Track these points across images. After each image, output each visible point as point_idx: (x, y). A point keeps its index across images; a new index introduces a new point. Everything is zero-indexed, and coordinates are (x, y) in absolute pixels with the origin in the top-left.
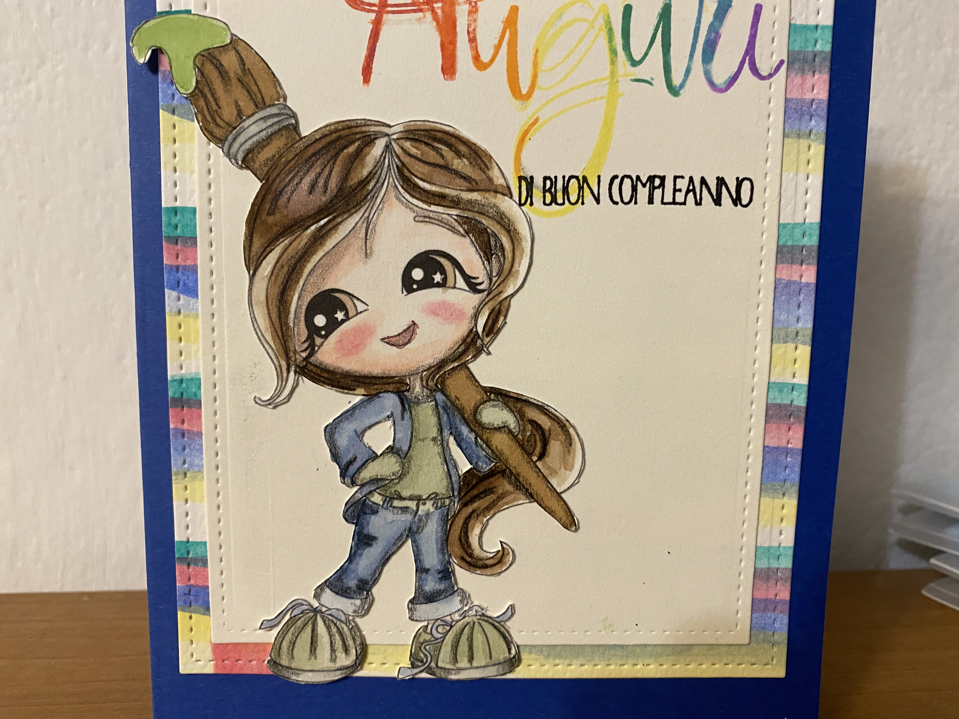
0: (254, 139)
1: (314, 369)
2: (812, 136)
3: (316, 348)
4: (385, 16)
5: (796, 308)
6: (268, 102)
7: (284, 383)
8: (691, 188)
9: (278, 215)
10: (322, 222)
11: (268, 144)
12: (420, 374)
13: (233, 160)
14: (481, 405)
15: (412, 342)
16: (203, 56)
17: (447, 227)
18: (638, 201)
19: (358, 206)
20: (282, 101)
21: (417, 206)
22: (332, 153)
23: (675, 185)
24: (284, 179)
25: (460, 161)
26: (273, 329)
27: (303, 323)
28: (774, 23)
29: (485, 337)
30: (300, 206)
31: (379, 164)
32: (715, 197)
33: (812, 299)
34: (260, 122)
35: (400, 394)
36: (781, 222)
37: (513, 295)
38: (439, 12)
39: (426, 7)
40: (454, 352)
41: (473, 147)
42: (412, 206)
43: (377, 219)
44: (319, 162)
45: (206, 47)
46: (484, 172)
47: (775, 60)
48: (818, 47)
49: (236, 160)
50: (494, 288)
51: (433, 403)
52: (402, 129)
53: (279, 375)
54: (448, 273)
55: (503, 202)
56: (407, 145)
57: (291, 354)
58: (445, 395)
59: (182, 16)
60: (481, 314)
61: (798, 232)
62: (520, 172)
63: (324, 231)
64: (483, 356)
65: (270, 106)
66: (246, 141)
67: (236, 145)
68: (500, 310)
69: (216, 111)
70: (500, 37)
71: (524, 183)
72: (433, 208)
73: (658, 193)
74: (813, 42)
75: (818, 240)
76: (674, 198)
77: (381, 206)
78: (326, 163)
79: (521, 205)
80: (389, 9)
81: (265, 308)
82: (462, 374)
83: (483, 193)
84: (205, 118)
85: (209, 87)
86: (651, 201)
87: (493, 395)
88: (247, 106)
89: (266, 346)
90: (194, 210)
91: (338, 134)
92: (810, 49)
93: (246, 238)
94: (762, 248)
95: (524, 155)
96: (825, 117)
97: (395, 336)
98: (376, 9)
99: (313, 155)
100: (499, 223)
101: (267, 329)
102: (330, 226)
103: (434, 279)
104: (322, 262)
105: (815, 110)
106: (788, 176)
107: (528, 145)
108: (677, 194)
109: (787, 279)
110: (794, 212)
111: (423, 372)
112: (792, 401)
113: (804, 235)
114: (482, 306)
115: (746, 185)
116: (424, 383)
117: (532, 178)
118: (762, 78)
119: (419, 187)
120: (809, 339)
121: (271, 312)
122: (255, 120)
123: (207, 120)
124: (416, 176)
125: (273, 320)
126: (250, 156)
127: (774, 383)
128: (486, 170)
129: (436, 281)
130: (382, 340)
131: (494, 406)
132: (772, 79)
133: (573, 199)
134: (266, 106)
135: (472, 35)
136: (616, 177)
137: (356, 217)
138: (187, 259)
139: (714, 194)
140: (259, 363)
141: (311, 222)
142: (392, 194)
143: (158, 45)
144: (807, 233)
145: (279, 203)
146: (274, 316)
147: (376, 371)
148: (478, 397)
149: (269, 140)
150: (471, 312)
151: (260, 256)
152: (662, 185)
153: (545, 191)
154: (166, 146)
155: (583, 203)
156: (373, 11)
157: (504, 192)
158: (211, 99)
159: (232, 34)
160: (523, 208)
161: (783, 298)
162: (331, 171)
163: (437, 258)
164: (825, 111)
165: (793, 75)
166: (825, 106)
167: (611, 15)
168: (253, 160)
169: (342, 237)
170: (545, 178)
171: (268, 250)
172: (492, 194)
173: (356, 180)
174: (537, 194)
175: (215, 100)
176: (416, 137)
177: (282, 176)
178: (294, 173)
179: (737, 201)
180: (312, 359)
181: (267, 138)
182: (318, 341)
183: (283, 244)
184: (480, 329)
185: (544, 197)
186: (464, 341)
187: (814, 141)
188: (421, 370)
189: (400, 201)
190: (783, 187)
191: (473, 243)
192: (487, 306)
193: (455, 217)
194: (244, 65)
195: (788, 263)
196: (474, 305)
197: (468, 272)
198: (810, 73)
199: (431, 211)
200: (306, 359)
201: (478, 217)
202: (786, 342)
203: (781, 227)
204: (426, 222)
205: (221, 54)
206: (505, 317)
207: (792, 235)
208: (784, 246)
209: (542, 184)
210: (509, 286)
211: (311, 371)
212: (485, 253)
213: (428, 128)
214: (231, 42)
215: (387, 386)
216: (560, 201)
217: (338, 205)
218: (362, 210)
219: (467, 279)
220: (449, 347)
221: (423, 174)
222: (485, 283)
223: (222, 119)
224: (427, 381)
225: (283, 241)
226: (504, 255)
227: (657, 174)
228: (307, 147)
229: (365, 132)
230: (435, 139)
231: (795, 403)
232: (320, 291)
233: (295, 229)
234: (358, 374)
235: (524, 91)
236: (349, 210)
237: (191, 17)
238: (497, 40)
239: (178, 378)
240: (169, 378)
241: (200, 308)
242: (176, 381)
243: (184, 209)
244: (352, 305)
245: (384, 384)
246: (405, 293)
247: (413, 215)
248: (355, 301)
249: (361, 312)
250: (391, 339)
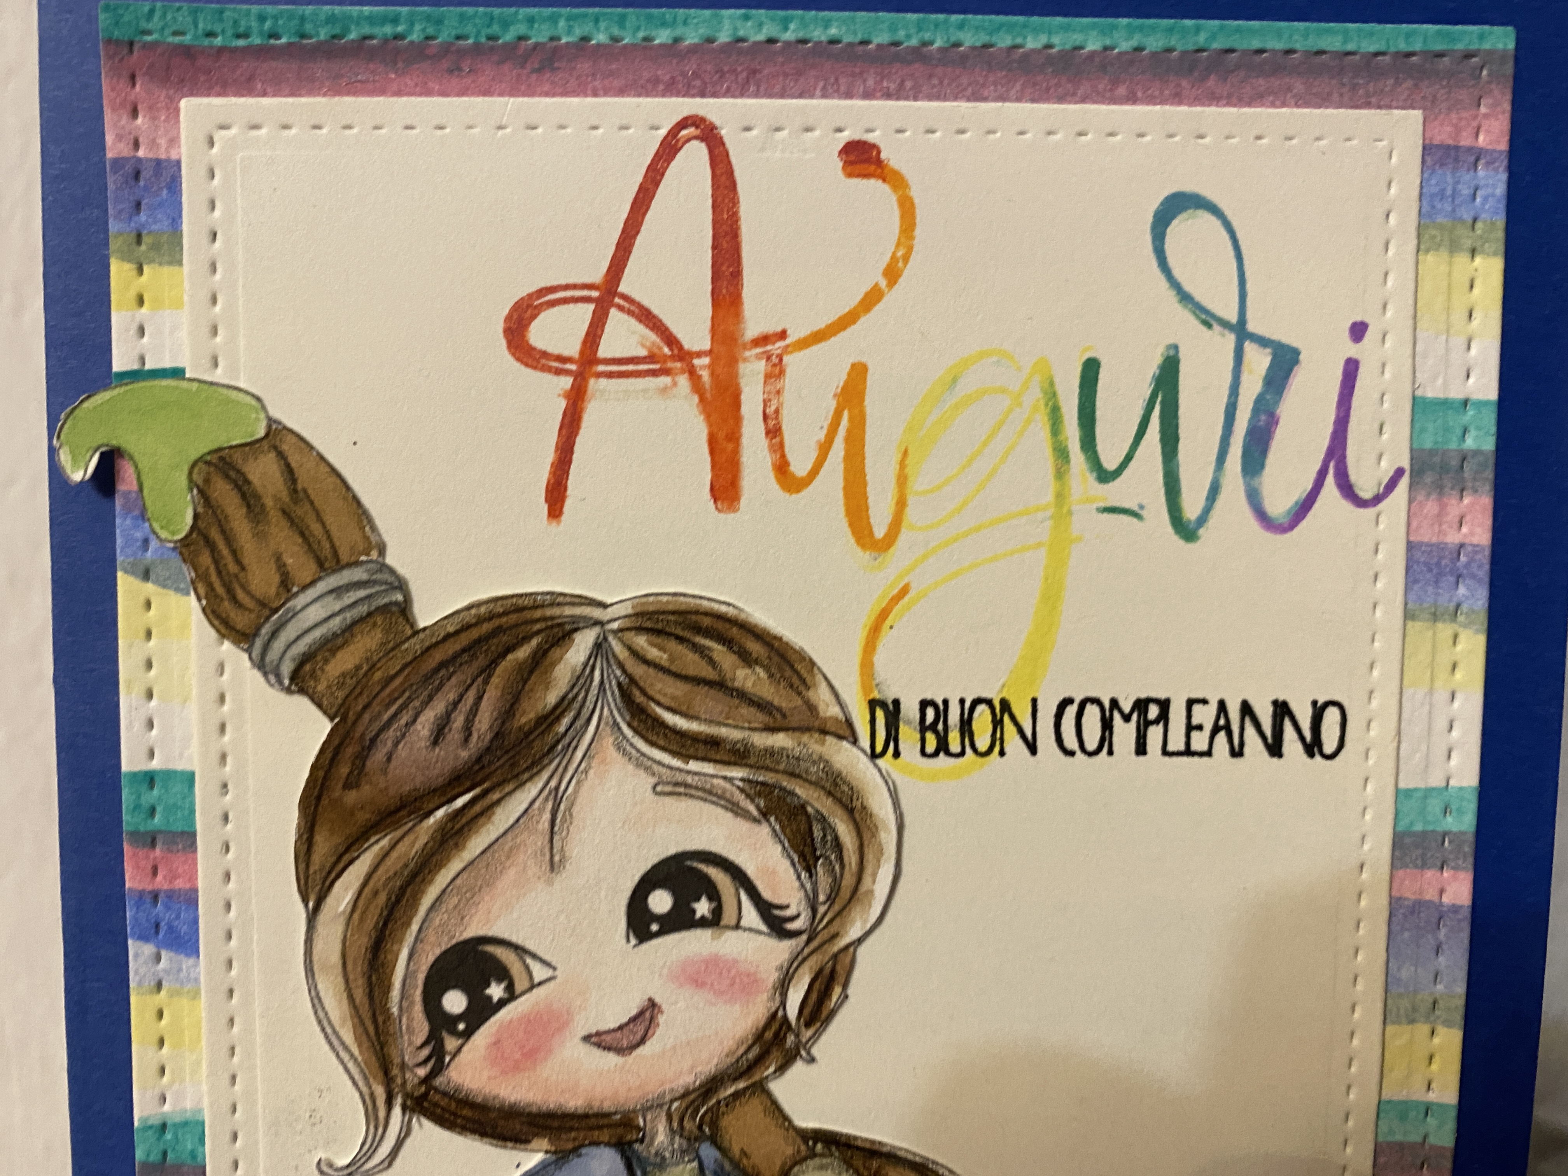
0: (317, 633)
1: (444, 1102)
2: (1461, 618)
3: (447, 1059)
4: (592, 381)
5: (1433, 955)
6: (344, 558)
7: (380, 1131)
8: (1222, 722)
9: (366, 790)
10: (460, 802)
11: (345, 643)
12: (666, 1107)
13: (272, 678)
14: (795, 1164)
15: (648, 1043)
16: (208, 463)
17: (722, 802)
18: (1115, 748)
19: (535, 766)
20: (374, 555)
21: (659, 763)
22: (482, 661)
23: (1189, 716)
24: (379, 714)
25: (748, 671)
26: (356, 1020)
27: (418, 1009)
28: (1383, 395)
29: (803, 1029)
30: (413, 770)
31: (582, 681)
32: (1270, 740)
33: (1465, 936)
34: (330, 598)
35: (623, 1147)
36: (1402, 785)
37: (860, 941)
38: (705, 375)
39: (678, 365)
40: (737, 1061)
41: (776, 644)
42: (650, 763)
43: (576, 791)
44: (454, 680)
45: (215, 446)
46: (799, 694)
47: (1386, 469)
48: (1470, 443)
49: (278, 677)
50: (821, 926)
51: (695, 1164)
52: (630, 611)
53: (371, 1114)
54: (724, 899)
55: (839, 751)
56: (641, 641)
57: (395, 1071)
58: (719, 1148)
59: (165, 383)
60: (793, 982)
61: (1435, 806)
62: (871, 691)
63: (464, 820)
64: (798, 1068)
65: (349, 565)
66: (298, 638)
67: (278, 645)
68: (833, 971)
69: (236, 576)
70: (831, 425)
71: (880, 714)
72: (693, 765)
73: (1155, 734)
74: (1459, 431)
75: (1474, 823)
76: (1188, 744)
77: (583, 765)
78: (469, 682)
79: (874, 756)
80: (601, 368)
81: (340, 980)
82: (753, 1107)
83: (797, 734)
84: (213, 589)
85: (220, 526)
86: (1141, 749)
87: (819, 1146)
88: (300, 565)
89: (343, 1054)
90: (190, 778)
91: (496, 622)
92: (1453, 446)
93: (300, 837)
94: (1363, 837)
95: (880, 658)
96: (1487, 579)
97: (614, 1030)
98: (573, 367)
99: (443, 665)
100: (830, 794)
101: (344, 1022)
102: (477, 808)
103: (694, 912)
104: (458, 881)
105: (1467, 565)
106: (1415, 695)
107: (886, 638)
108: (1195, 734)
109: (1413, 897)
110: (1427, 766)
111: (672, 1101)
112: (1425, 1137)
113: (1445, 811)
114: (795, 965)
115: (1332, 716)
116: (675, 1125)
117: (896, 703)
118: (1361, 503)
119: (663, 724)
120: (1458, 1017)
121: (352, 985)
122: (315, 596)
123: (217, 596)
124: (659, 704)
125: (358, 1001)
126: (307, 667)
127: (1389, 1102)
128: (802, 688)
129: (698, 915)
130: (587, 1039)
131: (822, 1168)
132: (1381, 506)
133: (983, 743)
134: (339, 566)
135: (771, 423)
136: (1068, 701)
137: (532, 790)
138: (175, 877)
139: (1268, 732)
140: (329, 1089)
141: (437, 801)
142: (608, 741)
143: (114, 442)
144: (1454, 807)
145: (369, 764)
146: (359, 994)
147: (574, 1103)
148: (789, 1151)
149: (347, 634)
150: (773, 977)
151: (329, 872)
152: (1164, 717)
153: (923, 729)
154: (130, 646)
155: (1002, 753)
156: (567, 372)
157: (841, 732)
158: (225, 552)
159: (271, 421)
160: (880, 762)
161: (1406, 934)
162: (479, 698)
163: (702, 867)
164: (1487, 567)
165: (1420, 497)
166: (1484, 558)
167: (1057, 381)
168: (313, 674)
169: (502, 830)
170: (924, 704)
171: (346, 858)
172: (816, 735)
173: (532, 715)
174: (908, 736)
175: (234, 553)
176: (660, 626)
177: (376, 707)
178: (399, 702)
179: (1313, 747)
180: (439, 1081)
181: (344, 632)
182: (451, 1043)
183: (376, 848)
184: (792, 1011)
185: (923, 740)
186: (759, 1037)
187: (1466, 626)
188: (668, 1098)
189: (625, 753)
190: (1405, 715)
191: (777, 835)
192: (806, 967)
193: (740, 784)
194: (294, 481)
195: (1416, 867)
196: (778, 963)
197: (767, 894)
198: (1455, 493)
199: (689, 772)
200: (427, 1080)
201: (787, 783)
202: (1412, 1021)
203: (1402, 795)
204: (679, 794)
205: (245, 460)
206: (845, 986)
207: (1422, 812)
208: (1407, 833)
209: (918, 716)
210: (853, 923)
211: (436, 1105)
212: (802, 856)
213: (683, 608)
214: (267, 435)
215: (596, 1133)
216: (955, 747)
217: (493, 768)
218: (545, 775)
219: (765, 908)
220: (726, 1050)
221: (673, 698)
222: (802, 917)
223: (249, 593)
224: (681, 1120)
225: (377, 842)
226: (840, 858)
227: (1154, 694)
228: (428, 649)
229: (552, 618)
230: (699, 630)
231: (1432, 1140)
232: (454, 942)
233: (403, 817)
234: (534, 1109)
235: (879, 532)
236: (517, 776)
237: (184, 384)
238: (825, 431)
239: (156, 1121)
240: (136, 1124)
241: (202, 980)
242: (151, 1127)
243: (169, 775)
244: (523, 969)
245: (591, 1129)
246: (633, 941)
247: (652, 780)
248: (529, 961)
249: (540, 984)
250: (603, 1037)
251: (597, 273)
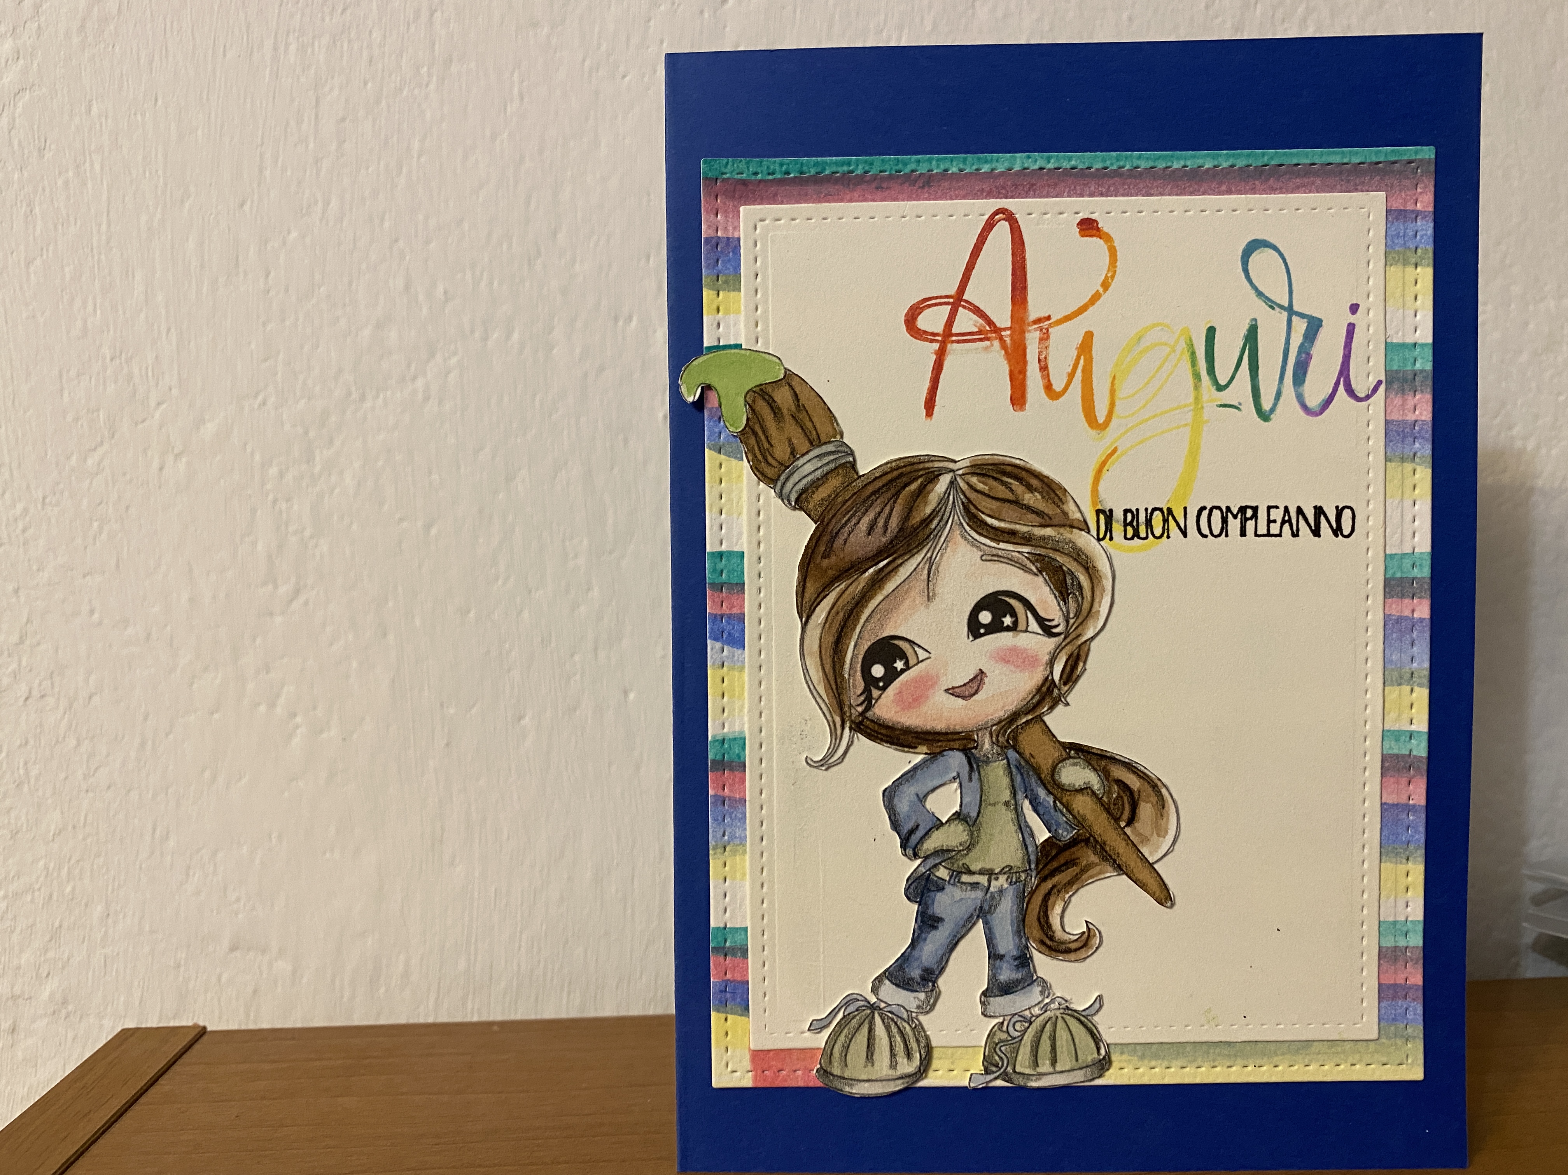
0: (809, 478)
1: (871, 725)
2: (1417, 460)
3: (874, 702)
4: (949, 345)
5: (1410, 647)
6: (823, 440)
7: (838, 741)
8: (1287, 518)
9: (833, 558)
10: (881, 565)
11: (824, 483)
12: (989, 729)
13: (786, 501)
14: (1059, 762)
15: (980, 693)
16: (754, 392)
17: (1017, 565)
18: (1229, 533)
19: (920, 546)
20: (838, 437)
21: (984, 544)
22: (893, 491)
23: (1269, 515)
24: (840, 519)
25: (1031, 495)
26: (826, 681)
27: (859, 674)
28: (1369, 342)
29: (1062, 686)
30: (858, 548)
31: (943, 501)
32: (1313, 528)
33: (1427, 635)
34: (815, 460)
35: (966, 751)
36: (1388, 552)
37: (1093, 638)
38: (1008, 340)
39: (994, 335)
40: (1027, 704)
41: (1046, 480)
42: (979, 544)
43: (941, 559)
44: (878, 501)
45: (758, 383)
46: (1058, 507)
47: (1372, 381)
48: (1418, 366)
49: (789, 501)
50: (1071, 630)
51: (1005, 761)
52: (969, 464)
53: (833, 732)
54: (1019, 616)
55: (1080, 537)
56: (974, 480)
57: (846, 709)
58: (1018, 752)
59: (733, 351)
60: (1057, 660)
61: (1407, 563)
62: (1097, 505)
63: (883, 574)
64: (1060, 707)
65: (825, 443)
66: (799, 481)
67: (789, 485)
68: (1078, 655)
69: (768, 449)
70: (1074, 364)
71: (1102, 517)
72: (1002, 545)
73: (1250, 525)
74: (1412, 360)
75: (1430, 572)
76: (1268, 530)
77: (944, 545)
78: (886, 502)
79: (1099, 540)
80: (954, 338)
81: (818, 659)
82: (1037, 728)
83: (1057, 528)
84: (756, 457)
85: (760, 424)
86: (1243, 533)
87: (1072, 752)
88: (801, 444)
89: (819, 700)
90: (742, 554)
91: (900, 471)
92: (1409, 368)
93: (799, 583)
94: (1368, 581)
95: (1101, 488)
96: (1431, 439)
97: (961, 686)
98: (939, 338)
99: (873, 493)
100: (1075, 560)
101: (820, 682)
102: (890, 568)
103: (1003, 622)
104: (880, 606)
105: (1419, 432)
106: (1392, 503)
107: (1105, 475)
108: (1272, 525)
109: (1397, 614)
110: (1401, 541)
111: (992, 726)
112: (1411, 751)
113: (1413, 566)
114: (1058, 651)
115: (1347, 514)
116: (994, 739)
117: (1111, 511)
118: (1359, 399)
119: (986, 524)
120: (1426, 681)
121: (824, 662)
122: (810, 458)
123: (758, 460)
124: (983, 513)
125: (827, 671)
126: (804, 496)
127: (1388, 731)
128: (1060, 504)
129: (1005, 625)
130: (947, 691)
131: (1074, 764)
132: (1369, 401)
133: (1158, 532)
134: (821, 444)
135: (1043, 364)
136: (1203, 508)
137: (919, 558)
138: (733, 607)
139: (1312, 524)
140: (810, 719)
141: (870, 564)
142: (957, 532)
143: (707, 382)
144: (1418, 564)
145: (834, 545)
146: (828, 667)
147: (940, 726)
148: (1056, 755)
149: (824, 479)
150: (1047, 657)
151: (814, 603)
152: (1255, 516)
153: (1126, 524)
154: (712, 487)
155: (1168, 537)
156: (937, 341)
157: (1081, 527)
158: (763, 438)
159: (786, 369)
160: (1102, 543)
161: (1394, 636)
162: (892, 510)
163: (1007, 599)
164: (1430, 432)
165: (1392, 396)
166: (1429, 427)
167: (1193, 338)
168: (807, 500)
169: (903, 579)
170: (1126, 511)
171: (822, 595)
172: (1068, 529)
173: (918, 519)
174: (1117, 529)
175: (767, 438)
176: (984, 472)
177: (839, 516)
178: (851, 513)
179: (1337, 531)
180: (869, 714)
181: (822, 477)
182: (876, 693)
183: (838, 589)
184: (1057, 677)
185: (1125, 531)
186: (1039, 690)
187: (1419, 464)
188: (990, 724)
189: (966, 539)
190: (1388, 514)
191: (1047, 582)
192: (1064, 651)
193: (1027, 555)
194: (798, 401)
195: (1398, 597)
196: (1048, 650)
197: (1042, 614)
198: (1411, 393)
199: (999, 549)
200: (862, 714)
201: (1052, 554)
202: (1400, 684)
203: (1388, 558)
204: (995, 561)
205: (773, 390)
206: (1085, 663)
207: (1400, 567)
208: (1393, 578)
209: (1122, 517)
210: (1089, 629)
211: (867, 727)
212: (1061, 593)
213: (997, 462)
214: (784, 377)
215: (952, 743)
216: (1143, 535)
217: (898, 546)
218: (925, 550)
219: (1041, 621)
220: (1021, 698)
221: (991, 509)
222: (1061, 626)
223: (774, 458)
224: (997, 736)
225: (838, 586)
226: (1082, 594)
227: (1249, 504)
228: (866, 485)
229: (929, 468)
230: (1005, 473)
231: (1414, 753)
232: (878, 638)
233: (852, 573)
234: (919, 730)
235: (1101, 420)
236: (910, 551)
237: (743, 352)
238: (1071, 367)
239: (720, 738)
240: (710, 739)
241: (746, 660)
242: (718, 740)
243: (730, 554)
244: (913, 653)
245: (949, 741)
246: (971, 638)
247: (981, 553)
248: (917, 649)
249: (922, 661)
250: (956, 690)
251: (953, 291)
